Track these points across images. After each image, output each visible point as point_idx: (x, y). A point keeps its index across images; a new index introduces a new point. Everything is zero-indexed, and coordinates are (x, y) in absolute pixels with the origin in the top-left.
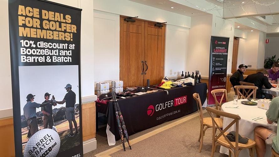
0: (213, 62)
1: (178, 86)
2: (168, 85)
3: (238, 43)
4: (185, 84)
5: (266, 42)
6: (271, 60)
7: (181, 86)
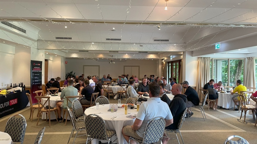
0: (33, 76)
1: (11, 93)
2: (4, 92)
3: (48, 63)
4: (15, 91)
5: (66, 63)
6: (70, 74)
7: (13, 92)
